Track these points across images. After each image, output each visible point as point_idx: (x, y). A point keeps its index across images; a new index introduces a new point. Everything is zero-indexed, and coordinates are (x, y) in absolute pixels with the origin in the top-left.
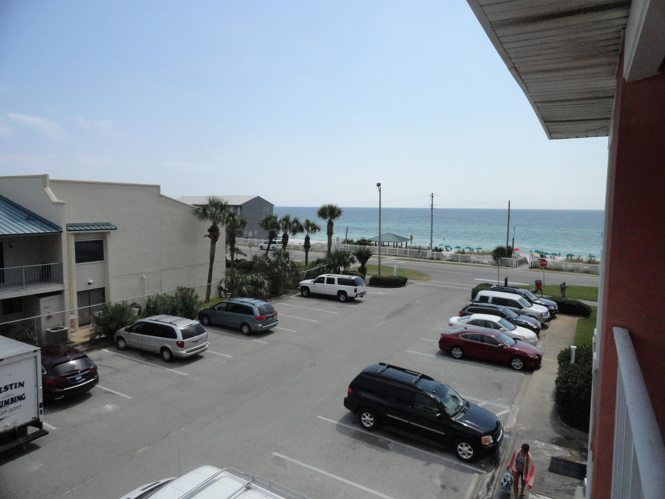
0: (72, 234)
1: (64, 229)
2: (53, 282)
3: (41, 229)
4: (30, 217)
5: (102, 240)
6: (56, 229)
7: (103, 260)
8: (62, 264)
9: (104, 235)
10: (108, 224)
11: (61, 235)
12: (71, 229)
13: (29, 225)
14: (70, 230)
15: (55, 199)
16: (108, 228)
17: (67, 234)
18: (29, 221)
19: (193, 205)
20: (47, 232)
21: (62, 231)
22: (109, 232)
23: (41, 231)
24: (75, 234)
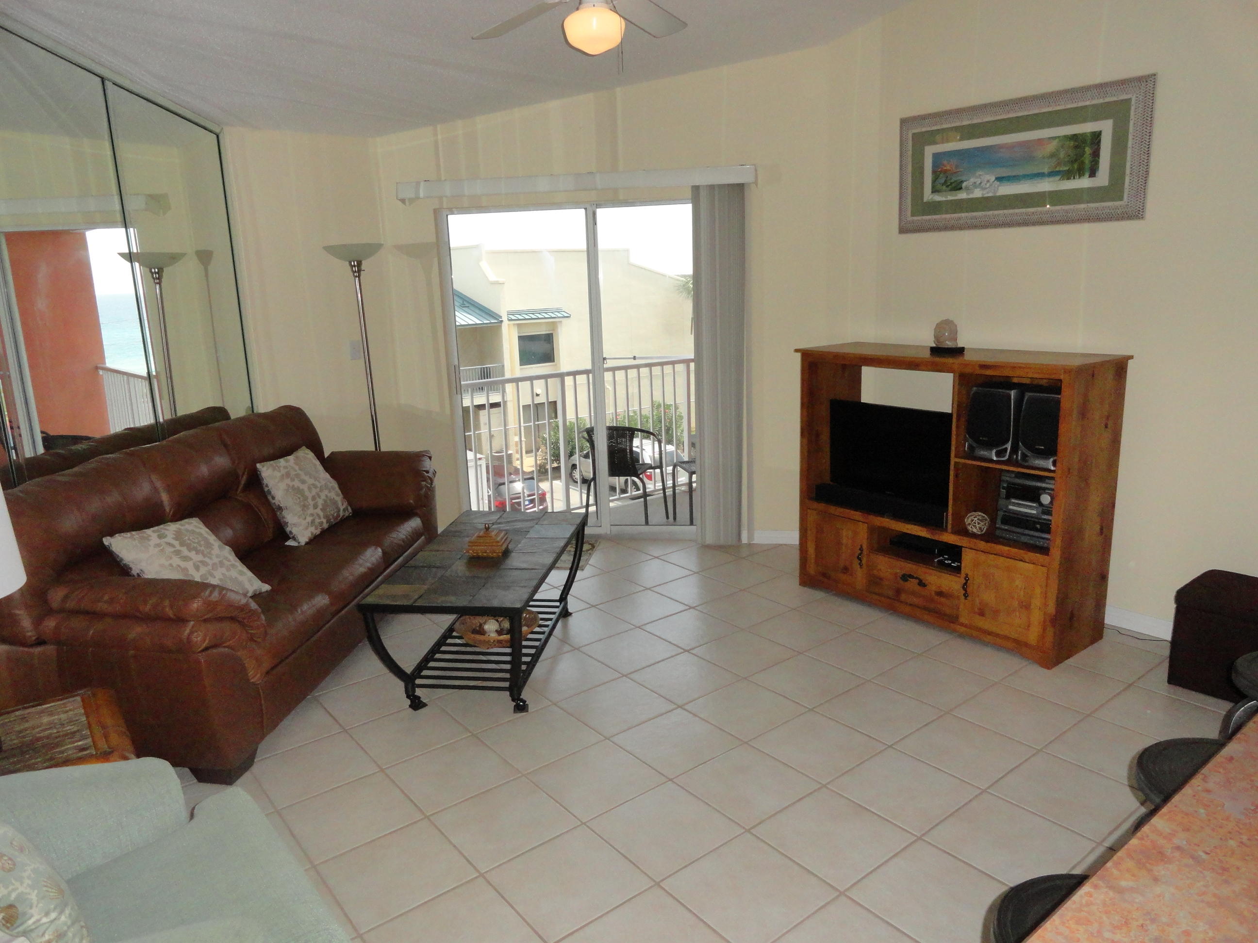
0: (514, 324)
1: (505, 318)
2: (494, 390)
3: (478, 319)
4: (465, 303)
5: (552, 334)
6: (497, 319)
7: (553, 361)
8: (503, 366)
9: (554, 325)
10: (559, 311)
11: (501, 326)
12: (513, 318)
13: (465, 314)
14: (512, 320)
15: (492, 278)
16: (559, 315)
17: (509, 325)
18: (464, 308)
19: (678, 276)
20: (485, 322)
21: (502, 321)
22: (561, 322)
23: (478, 322)
24: (519, 325)
